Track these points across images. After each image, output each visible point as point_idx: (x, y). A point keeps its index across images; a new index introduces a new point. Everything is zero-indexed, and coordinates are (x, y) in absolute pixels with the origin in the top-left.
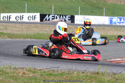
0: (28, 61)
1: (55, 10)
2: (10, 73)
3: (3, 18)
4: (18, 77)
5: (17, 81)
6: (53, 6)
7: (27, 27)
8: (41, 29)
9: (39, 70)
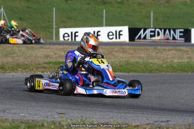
0: (112, 112)
1: (156, 20)
3: (64, 37)
6: (152, 12)
7: (106, 52)
8: (131, 54)
9: (135, 126)
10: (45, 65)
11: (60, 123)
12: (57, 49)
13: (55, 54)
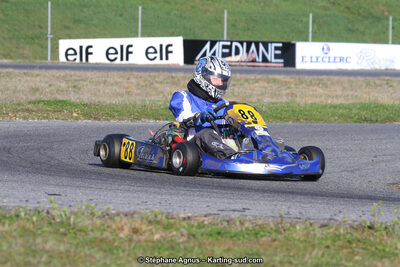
0: (146, 191)
1: (233, 25)
2: (92, 230)
3: (67, 55)
4: (116, 244)
5: (113, 254)
6: (226, 12)
7: (142, 83)
9: (184, 219)
10: (30, 106)
11: (48, 213)
12: (54, 76)
13: (50, 85)
